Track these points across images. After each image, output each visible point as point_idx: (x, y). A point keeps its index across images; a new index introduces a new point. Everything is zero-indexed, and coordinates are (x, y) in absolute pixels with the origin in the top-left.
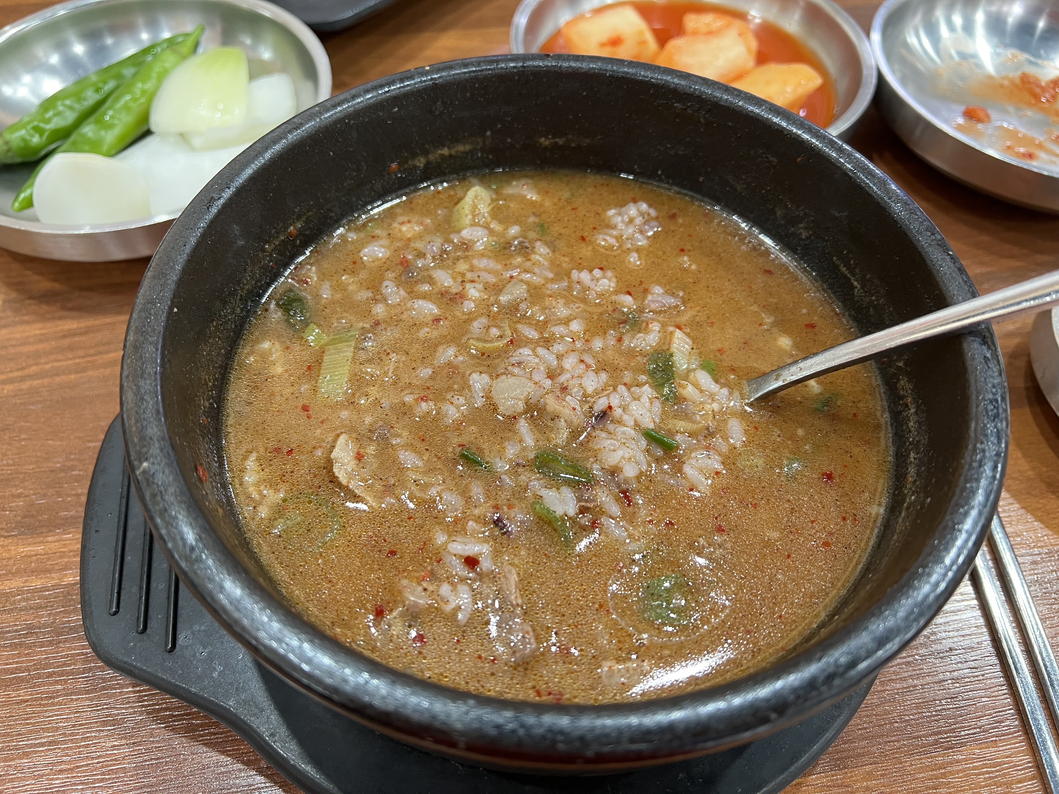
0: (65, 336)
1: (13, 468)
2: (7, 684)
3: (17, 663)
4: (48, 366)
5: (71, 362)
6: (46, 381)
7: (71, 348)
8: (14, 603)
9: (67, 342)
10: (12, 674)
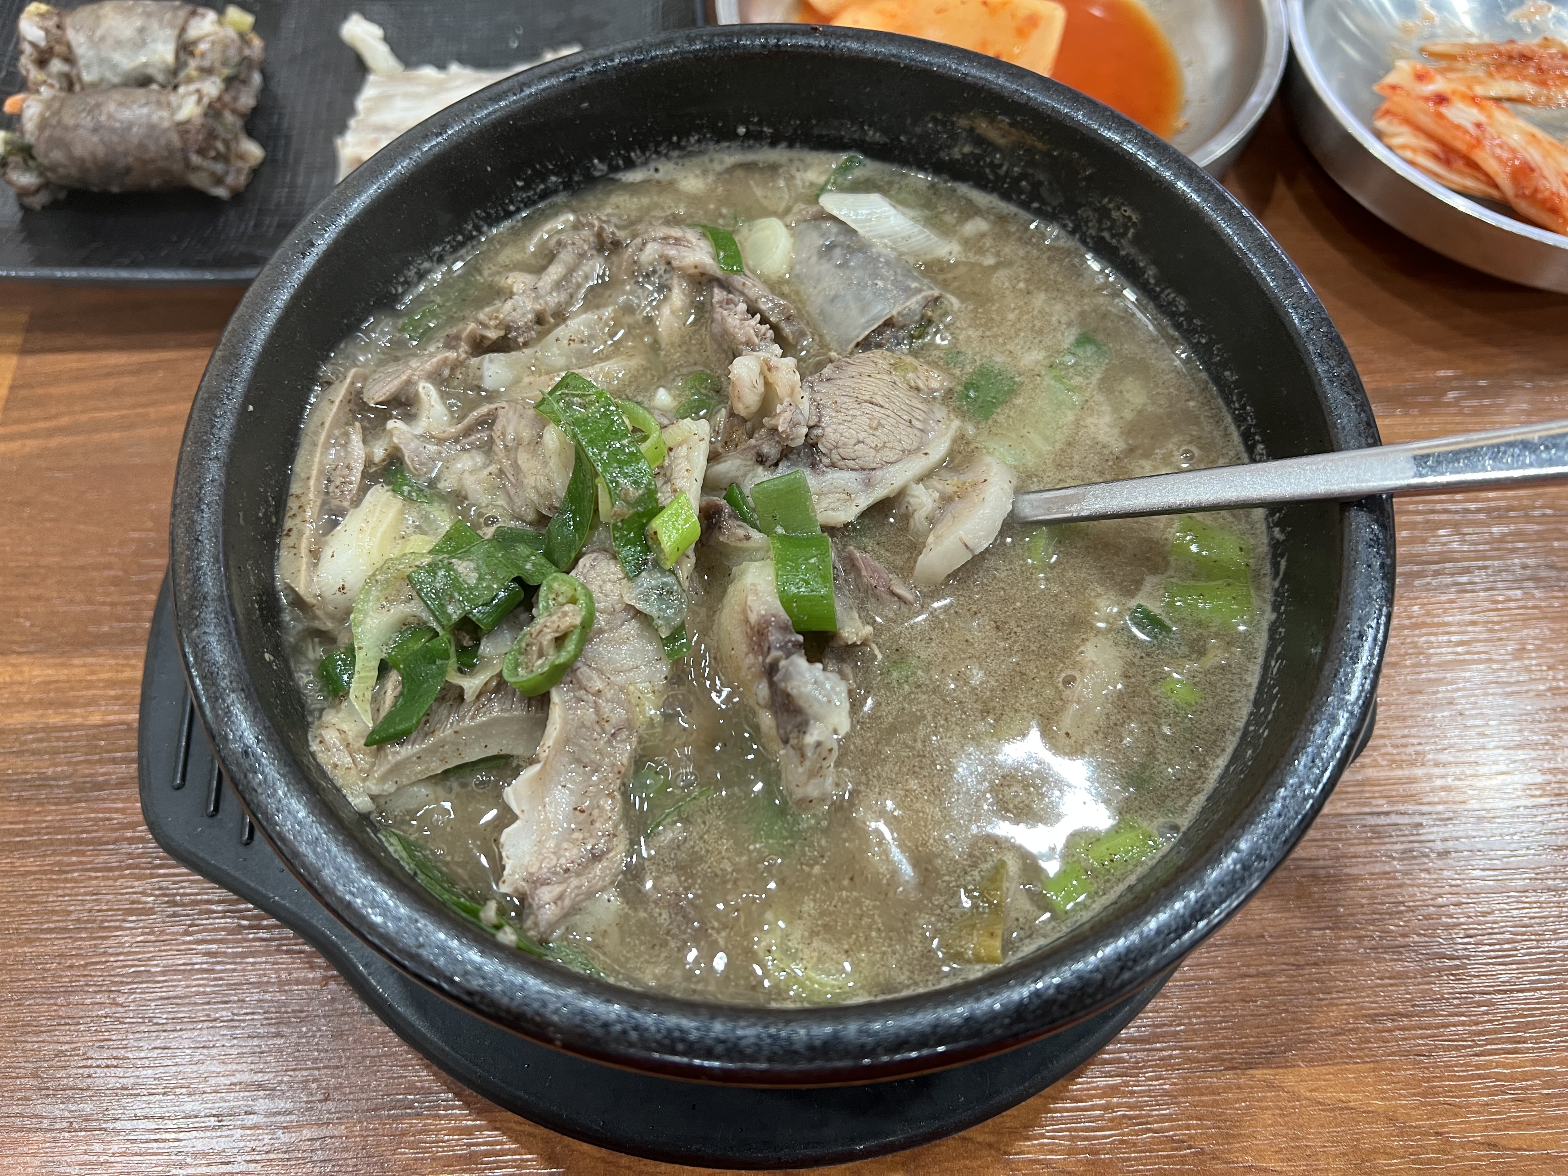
0: (109, 375)
1: (32, 559)
2: (13, 848)
3: (25, 822)
4: (84, 418)
5: (115, 414)
6: (81, 439)
7: (117, 393)
8: (25, 742)
9: (112, 383)
10: (17, 835)
